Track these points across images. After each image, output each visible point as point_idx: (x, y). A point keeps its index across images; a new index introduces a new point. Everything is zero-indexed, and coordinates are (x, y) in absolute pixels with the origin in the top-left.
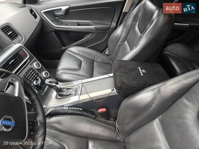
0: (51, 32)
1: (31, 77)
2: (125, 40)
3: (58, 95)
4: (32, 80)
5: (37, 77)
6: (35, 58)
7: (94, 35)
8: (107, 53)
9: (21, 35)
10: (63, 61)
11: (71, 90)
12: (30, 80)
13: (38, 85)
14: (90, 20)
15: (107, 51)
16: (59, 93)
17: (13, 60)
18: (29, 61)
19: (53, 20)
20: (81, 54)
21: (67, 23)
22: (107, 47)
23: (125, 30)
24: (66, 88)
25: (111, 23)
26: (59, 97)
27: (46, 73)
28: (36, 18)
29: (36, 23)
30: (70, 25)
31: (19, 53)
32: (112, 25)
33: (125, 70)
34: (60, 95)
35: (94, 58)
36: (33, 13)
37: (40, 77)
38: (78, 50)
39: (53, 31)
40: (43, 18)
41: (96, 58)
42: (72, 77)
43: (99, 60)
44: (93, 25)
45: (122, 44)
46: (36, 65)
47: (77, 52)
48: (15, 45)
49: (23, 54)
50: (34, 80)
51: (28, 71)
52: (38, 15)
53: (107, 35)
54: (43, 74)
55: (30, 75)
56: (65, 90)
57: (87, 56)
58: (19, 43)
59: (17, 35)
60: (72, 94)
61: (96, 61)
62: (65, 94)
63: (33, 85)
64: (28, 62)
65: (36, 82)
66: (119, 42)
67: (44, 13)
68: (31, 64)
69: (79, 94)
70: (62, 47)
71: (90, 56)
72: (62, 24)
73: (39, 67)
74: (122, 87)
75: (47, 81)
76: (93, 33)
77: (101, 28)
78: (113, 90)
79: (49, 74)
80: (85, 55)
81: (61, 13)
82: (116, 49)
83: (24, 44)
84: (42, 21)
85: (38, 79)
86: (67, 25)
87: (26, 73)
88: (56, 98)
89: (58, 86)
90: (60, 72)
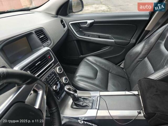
0: (74, 40)
1: (52, 81)
2: (145, 57)
3: (74, 104)
4: (52, 84)
5: (57, 81)
6: (59, 62)
7: (112, 48)
8: (122, 66)
9: (50, 40)
10: (82, 69)
11: (88, 101)
12: (50, 84)
13: (57, 90)
14: (110, 34)
15: (123, 64)
16: (75, 102)
17: (40, 62)
18: (53, 64)
19: (77, 31)
20: (98, 64)
21: (89, 35)
22: (124, 59)
23: (147, 47)
24: (83, 97)
25: (131, 39)
26: (75, 107)
27: (66, 79)
28: (64, 28)
29: (64, 31)
30: (91, 37)
31: (46, 56)
32: (132, 41)
33: (157, 92)
34: (76, 105)
35: (109, 70)
36: (63, 23)
37: (60, 82)
38: (95, 60)
39: (75, 40)
40: (70, 29)
41: (111, 70)
42: (89, 86)
43: (114, 72)
44: (113, 39)
45: (142, 60)
46: (59, 69)
47: (94, 62)
48: (43, 48)
49: (50, 57)
50: (54, 85)
51: (51, 74)
52: (66, 25)
53: (124, 50)
54: (63, 79)
55: (51, 78)
56: (82, 100)
57: (103, 67)
58: (48, 46)
59: (47, 39)
60: (88, 106)
61: (111, 73)
62: (82, 105)
63: (52, 90)
64: (52, 66)
65: (56, 87)
66: (138, 58)
67: (72, 24)
68: (54, 68)
69: (97, 108)
70: (80, 55)
71: (106, 67)
72: (84, 35)
73: (61, 72)
74: (155, 114)
75: (66, 88)
76: (111, 46)
77: (120, 42)
78: (140, 113)
79: (68, 80)
80: (101, 65)
81: (86, 25)
82: (133, 63)
83: (52, 48)
84: (68, 30)
85: (58, 84)
86: (89, 36)
87: (49, 76)
88: (72, 107)
89: (76, 94)
90: (77, 79)
